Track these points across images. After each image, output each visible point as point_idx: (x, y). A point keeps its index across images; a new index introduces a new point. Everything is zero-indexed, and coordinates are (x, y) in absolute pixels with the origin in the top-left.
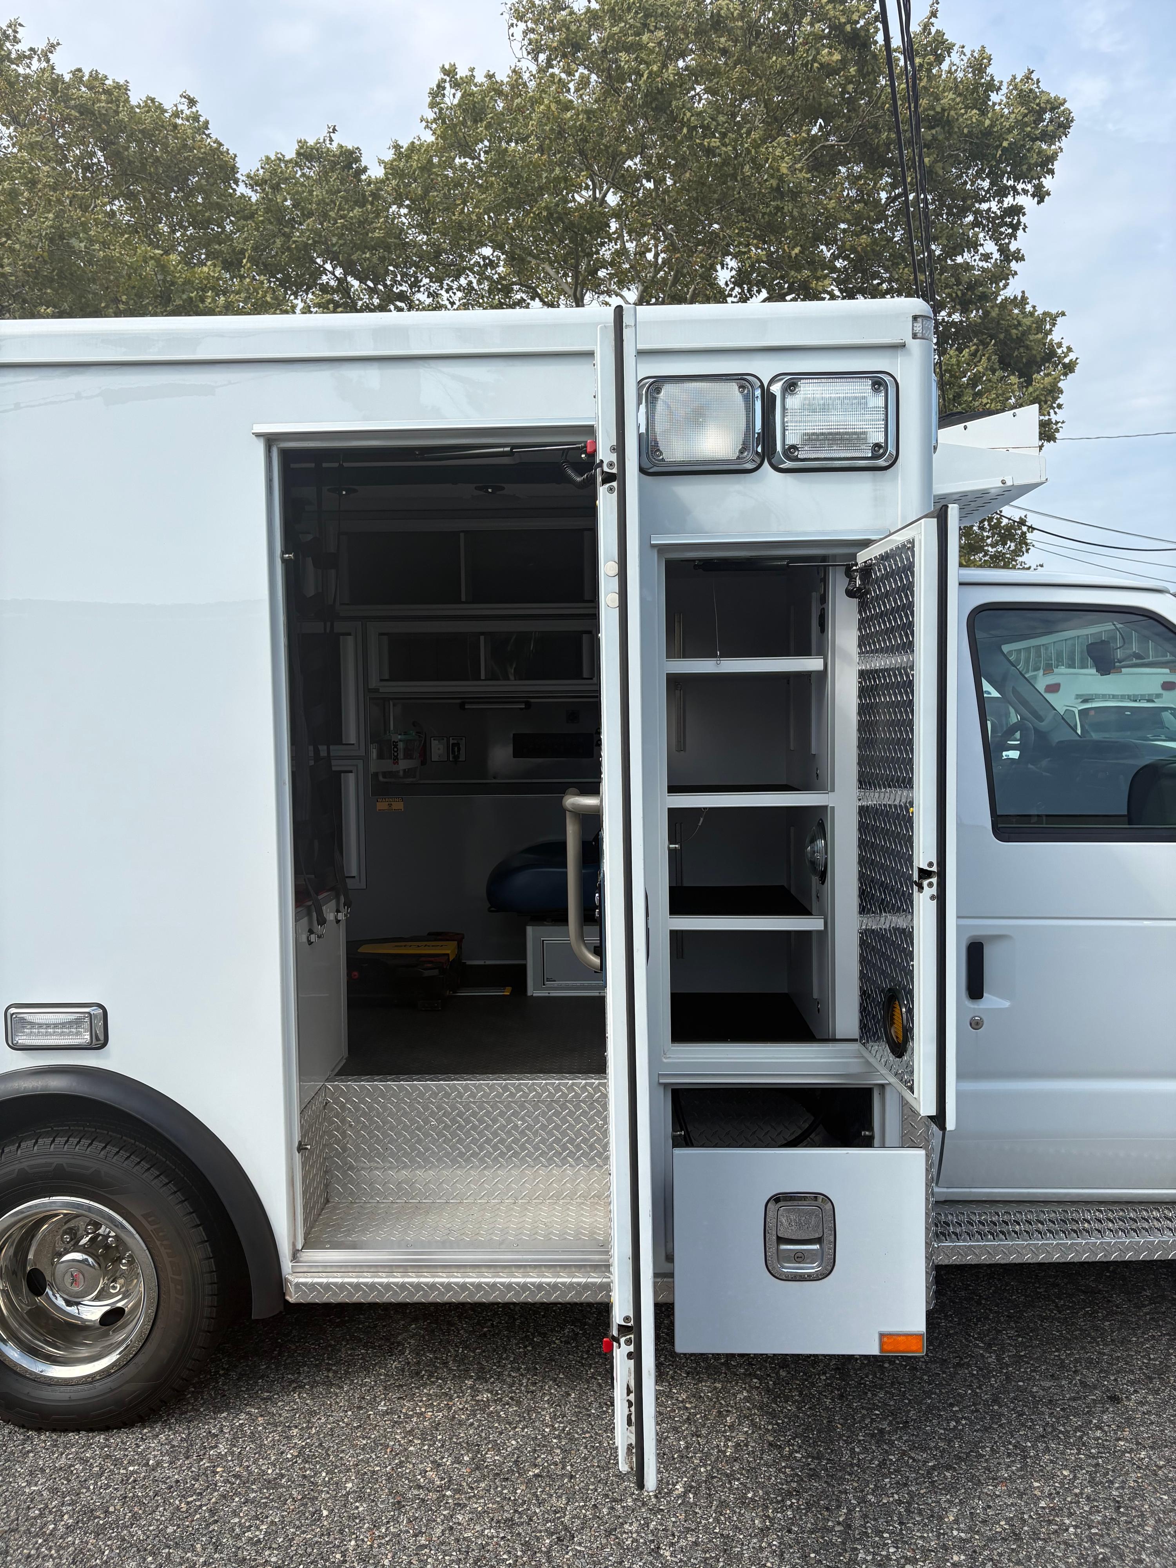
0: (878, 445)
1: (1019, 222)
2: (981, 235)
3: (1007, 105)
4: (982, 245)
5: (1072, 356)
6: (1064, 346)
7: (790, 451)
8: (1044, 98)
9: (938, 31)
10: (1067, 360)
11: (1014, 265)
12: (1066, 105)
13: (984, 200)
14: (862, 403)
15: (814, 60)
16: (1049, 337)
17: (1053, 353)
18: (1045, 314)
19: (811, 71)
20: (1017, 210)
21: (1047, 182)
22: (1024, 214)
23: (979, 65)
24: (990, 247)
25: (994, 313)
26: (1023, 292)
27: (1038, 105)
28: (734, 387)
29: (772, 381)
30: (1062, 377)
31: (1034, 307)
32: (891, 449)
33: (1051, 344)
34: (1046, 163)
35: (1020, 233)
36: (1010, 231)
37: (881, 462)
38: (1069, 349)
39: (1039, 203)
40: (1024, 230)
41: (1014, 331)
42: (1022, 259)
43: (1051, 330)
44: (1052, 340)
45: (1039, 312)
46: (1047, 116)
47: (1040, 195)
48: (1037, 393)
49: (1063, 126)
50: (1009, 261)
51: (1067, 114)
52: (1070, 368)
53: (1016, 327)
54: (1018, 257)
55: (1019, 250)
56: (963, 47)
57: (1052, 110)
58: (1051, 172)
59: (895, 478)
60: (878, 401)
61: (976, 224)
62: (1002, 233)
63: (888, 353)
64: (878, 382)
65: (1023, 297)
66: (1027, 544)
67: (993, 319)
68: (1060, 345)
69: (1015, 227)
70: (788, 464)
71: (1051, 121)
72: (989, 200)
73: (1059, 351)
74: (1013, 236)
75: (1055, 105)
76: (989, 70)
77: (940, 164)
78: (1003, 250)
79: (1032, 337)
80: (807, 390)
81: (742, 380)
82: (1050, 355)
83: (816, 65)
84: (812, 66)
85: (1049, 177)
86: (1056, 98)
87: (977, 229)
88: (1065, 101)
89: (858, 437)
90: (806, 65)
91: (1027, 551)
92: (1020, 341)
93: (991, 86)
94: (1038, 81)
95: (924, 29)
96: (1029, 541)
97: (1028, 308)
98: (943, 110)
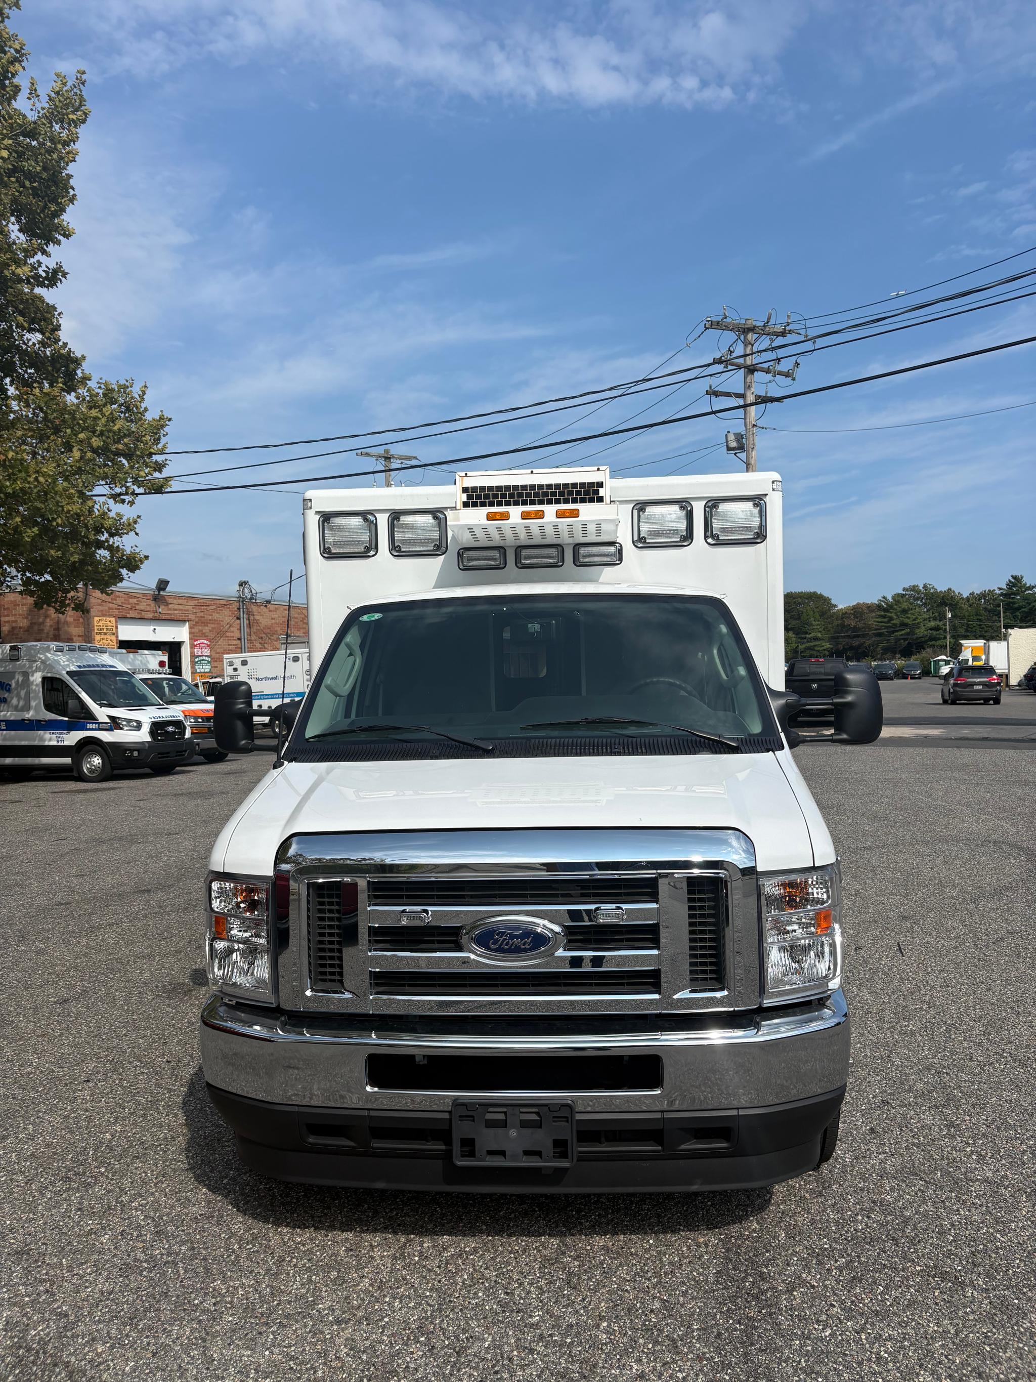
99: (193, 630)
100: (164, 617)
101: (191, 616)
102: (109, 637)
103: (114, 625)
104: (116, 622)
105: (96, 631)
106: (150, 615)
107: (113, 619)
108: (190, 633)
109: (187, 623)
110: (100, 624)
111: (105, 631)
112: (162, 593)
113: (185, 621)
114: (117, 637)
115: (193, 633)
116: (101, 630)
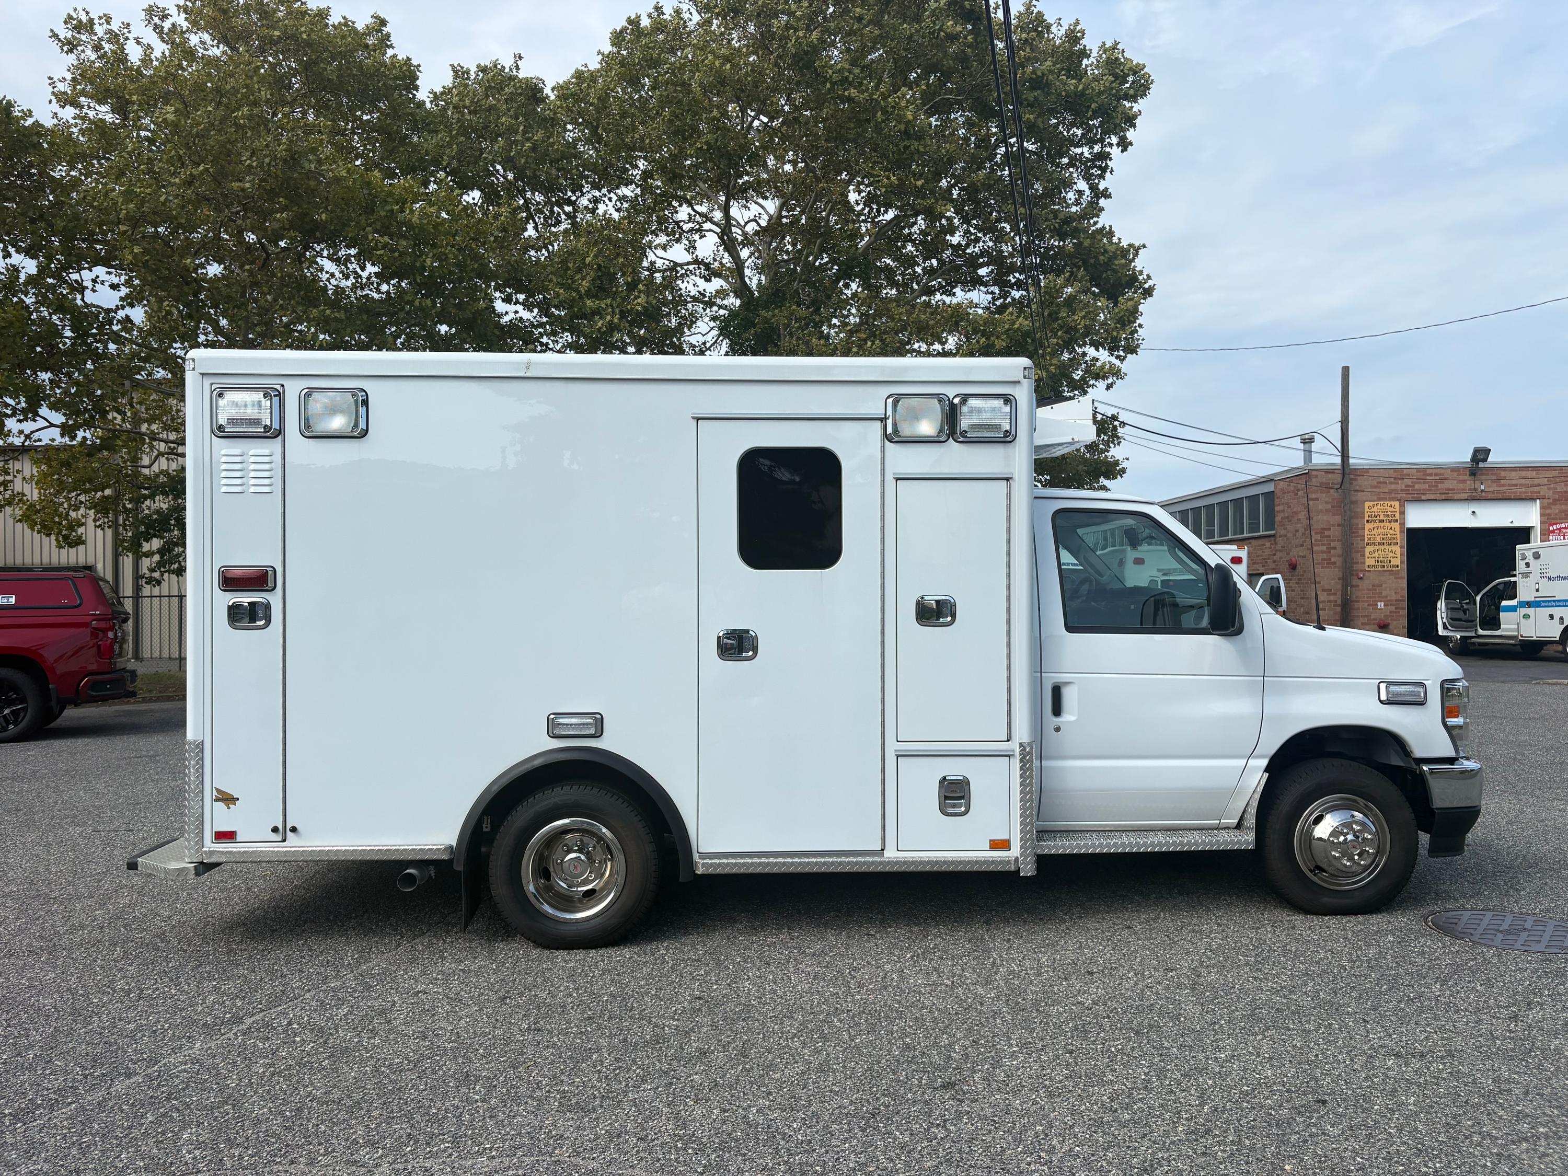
0: (1007, 431)
1: (1107, 166)
2: (1075, 175)
3: (1097, 67)
4: (1075, 183)
5: (1150, 283)
6: (1145, 274)
7: (963, 433)
8: (1128, 66)
9: (1039, 12)
10: (1146, 286)
11: (1102, 202)
12: (1145, 70)
13: (1077, 146)
14: (998, 409)
15: (941, 29)
16: (1133, 264)
17: (1136, 279)
18: (1130, 245)
19: (937, 38)
20: (1105, 156)
21: (1130, 135)
22: (1111, 159)
23: (1074, 36)
24: (1082, 185)
25: (1087, 243)
26: (1110, 226)
27: (1122, 71)
28: (935, 401)
29: (955, 396)
30: (1142, 301)
31: (1119, 239)
32: (1013, 432)
33: (1134, 270)
34: (1130, 121)
35: (1108, 174)
36: (1099, 172)
37: (1008, 439)
38: (1149, 277)
39: (1122, 151)
40: (1111, 172)
41: (1102, 258)
42: (1109, 196)
43: (1134, 258)
44: (1135, 266)
45: (1124, 244)
46: (1130, 79)
47: (1124, 145)
48: (1122, 313)
49: (1142, 88)
50: (1099, 198)
51: (1147, 77)
52: (1148, 292)
53: (1103, 254)
54: (1106, 194)
55: (1106, 189)
56: (1060, 19)
57: (1135, 73)
58: (1134, 126)
59: (1015, 447)
60: (1006, 409)
61: (1070, 165)
62: (1092, 175)
63: (1012, 385)
64: (1007, 399)
65: (1110, 229)
66: (1118, 438)
67: (1085, 248)
68: (1141, 273)
69: (1104, 170)
70: (961, 439)
71: (1133, 82)
72: (1081, 146)
73: (1141, 278)
74: (1102, 177)
75: (1136, 70)
76: (1083, 42)
77: (1040, 120)
78: (1093, 188)
79: (1116, 262)
80: (972, 402)
81: (939, 397)
82: (1133, 280)
83: (942, 34)
84: (938, 34)
85: (1132, 130)
86: (1138, 65)
87: (1071, 170)
88: (1144, 66)
89: (997, 427)
90: (933, 33)
91: (1119, 443)
92: (1108, 264)
93: (1084, 54)
94: (1123, 51)
95: (1028, 9)
96: (1120, 435)
97: (1115, 240)
98: (1043, 75)
99: (1548, 511)
100: (1490, 496)
101: (1544, 491)
102: (1389, 525)
103: (1398, 510)
104: (1402, 506)
105: (1366, 518)
106: (1465, 496)
107: (1397, 504)
108: (1541, 515)
109: (1538, 501)
110: (1375, 509)
111: (1382, 518)
112: (1481, 465)
113: (1533, 499)
114: (1403, 524)
115: (1549, 515)
116: (1375, 516)
